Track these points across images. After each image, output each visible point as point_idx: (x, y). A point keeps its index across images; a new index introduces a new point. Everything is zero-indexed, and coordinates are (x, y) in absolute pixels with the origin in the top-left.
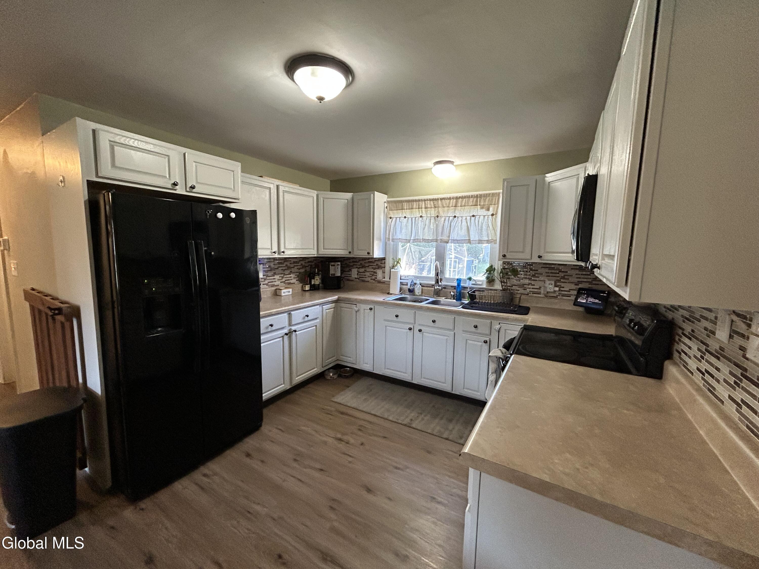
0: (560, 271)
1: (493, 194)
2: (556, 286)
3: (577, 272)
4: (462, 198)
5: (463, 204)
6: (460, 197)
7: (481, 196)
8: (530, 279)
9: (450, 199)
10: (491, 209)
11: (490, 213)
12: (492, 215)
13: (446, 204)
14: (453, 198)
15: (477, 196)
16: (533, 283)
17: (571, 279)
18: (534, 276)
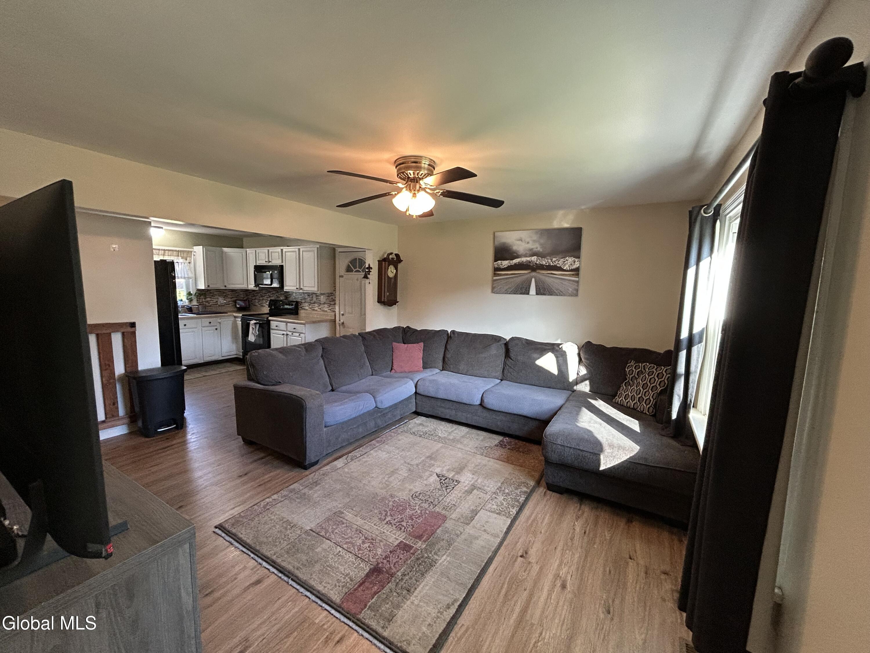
0: (224, 293)
1: (188, 252)
2: (224, 300)
3: (231, 293)
4: (169, 250)
5: (170, 254)
6: (167, 250)
7: (181, 251)
8: (211, 298)
9: (159, 250)
10: (188, 259)
11: (188, 261)
12: (189, 263)
13: (156, 253)
14: (162, 250)
15: (178, 251)
16: (212, 299)
17: (229, 296)
18: (212, 296)
